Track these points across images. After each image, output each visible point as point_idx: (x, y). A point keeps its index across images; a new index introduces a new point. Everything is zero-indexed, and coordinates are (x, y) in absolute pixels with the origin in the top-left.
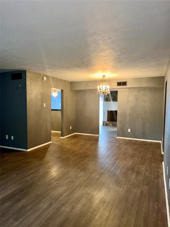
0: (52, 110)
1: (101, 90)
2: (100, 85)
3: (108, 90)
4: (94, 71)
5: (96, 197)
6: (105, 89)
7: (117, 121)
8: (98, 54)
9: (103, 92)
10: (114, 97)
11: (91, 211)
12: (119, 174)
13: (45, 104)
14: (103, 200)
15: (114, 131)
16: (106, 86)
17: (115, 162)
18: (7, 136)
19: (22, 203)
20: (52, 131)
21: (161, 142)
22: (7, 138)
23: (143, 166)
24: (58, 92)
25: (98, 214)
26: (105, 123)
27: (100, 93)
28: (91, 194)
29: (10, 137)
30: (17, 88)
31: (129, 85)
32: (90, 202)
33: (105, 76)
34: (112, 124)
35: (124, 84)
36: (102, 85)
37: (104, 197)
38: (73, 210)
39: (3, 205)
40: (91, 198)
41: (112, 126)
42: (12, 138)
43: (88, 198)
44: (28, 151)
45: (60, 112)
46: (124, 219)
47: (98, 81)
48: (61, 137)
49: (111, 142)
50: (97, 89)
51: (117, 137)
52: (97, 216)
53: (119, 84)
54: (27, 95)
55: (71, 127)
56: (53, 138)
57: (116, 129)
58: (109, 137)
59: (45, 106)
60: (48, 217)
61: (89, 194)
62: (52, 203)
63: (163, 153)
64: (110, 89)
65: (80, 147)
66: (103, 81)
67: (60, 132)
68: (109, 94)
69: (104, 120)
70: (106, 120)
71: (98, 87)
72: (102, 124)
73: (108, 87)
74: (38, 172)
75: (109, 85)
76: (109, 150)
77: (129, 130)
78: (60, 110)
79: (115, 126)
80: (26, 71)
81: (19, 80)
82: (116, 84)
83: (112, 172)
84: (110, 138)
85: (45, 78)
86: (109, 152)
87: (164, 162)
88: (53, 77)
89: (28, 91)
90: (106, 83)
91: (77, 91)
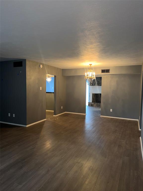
0: (47, 92)
1: (88, 76)
2: (87, 72)
3: (94, 76)
4: (83, 61)
5: (86, 166)
6: (92, 75)
7: (101, 103)
8: (87, 46)
9: (90, 78)
10: (98, 82)
11: (82, 177)
12: (104, 146)
13: (41, 88)
14: (91, 168)
15: (98, 111)
16: (92, 73)
17: (100, 137)
18: (9, 114)
19: (24, 170)
20: (46, 110)
21: (138, 120)
22: (9, 115)
23: (123, 140)
24: (52, 78)
25: (88, 180)
26: (90, 104)
27: (87, 79)
28: (81, 163)
29: (12, 115)
30: (18, 74)
31: (111, 72)
32: (81, 170)
33: (92, 64)
34: (96, 105)
35: (108, 71)
36: (89, 72)
37: (92, 166)
38: (67, 176)
39: (8, 171)
40: (81, 166)
41: (96, 106)
42: (14, 116)
43: (78, 166)
44: (27, 127)
45: (53, 94)
46: (110, 184)
47: (85, 68)
48: (54, 116)
49: (96, 120)
50: (85, 75)
51: (101, 116)
52: (87, 181)
53: (103, 71)
54: (27, 80)
55: (62, 107)
56: (47, 116)
57: (100, 109)
58: (94, 115)
59: (41, 89)
60: (46, 182)
61: (80, 163)
62: (49, 170)
63: (140, 130)
64: (95, 75)
65: (70, 124)
66: (90, 68)
67: (53, 111)
68: (95, 79)
69: (89, 101)
70: (91, 101)
71: (86, 74)
72: (88, 105)
73: (94, 74)
74: (36, 144)
75: (95, 72)
76: (94, 127)
77: (111, 110)
78: (53, 93)
79: (99, 106)
80: (26, 60)
81: (20, 67)
82: (101, 71)
83: (98, 145)
84: (95, 117)
85: (41, 66)
86: (95, 128)
87: (141, 138)
88: (48, 65)
89: (28, 77)
90: (92, 71)
91: (67, 77)
